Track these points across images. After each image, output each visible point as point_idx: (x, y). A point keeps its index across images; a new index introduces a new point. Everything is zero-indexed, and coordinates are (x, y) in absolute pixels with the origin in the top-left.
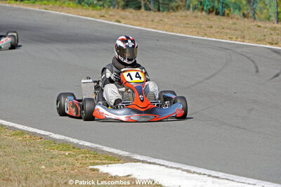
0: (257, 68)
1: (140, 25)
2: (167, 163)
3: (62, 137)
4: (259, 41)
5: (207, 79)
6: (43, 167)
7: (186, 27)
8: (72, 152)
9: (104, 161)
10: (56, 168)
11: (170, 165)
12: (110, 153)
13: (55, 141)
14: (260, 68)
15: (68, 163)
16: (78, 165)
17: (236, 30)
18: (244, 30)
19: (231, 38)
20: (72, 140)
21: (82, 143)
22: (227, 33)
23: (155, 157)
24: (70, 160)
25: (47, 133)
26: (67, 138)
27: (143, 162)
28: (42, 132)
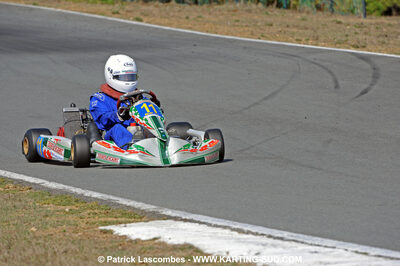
0: (336, 81)
1: (170, 25)
2: (209, 220)
3: (61, 186)
4: (339, 43)
5: (266, 99)
6: (34, 229)
7: (234, 26)
8: (74, 207)
9: (119, 219)
10: (51, 230)
11: (214, 223)
12: (129, 207)
13: (50, 191)
14: (340, 82)
15: (69, 223)
16: (83, 225)
17: (306, 28)
18: (318, 28)
19: (298, 41)
20: (74, 190)
21: (88, 193)
22: (293, 33)
23: (193, 212)
24: (71, 218)
25: (39, 181)
26: (67, 187)
27: (176, 219)
28: (32, 180)
